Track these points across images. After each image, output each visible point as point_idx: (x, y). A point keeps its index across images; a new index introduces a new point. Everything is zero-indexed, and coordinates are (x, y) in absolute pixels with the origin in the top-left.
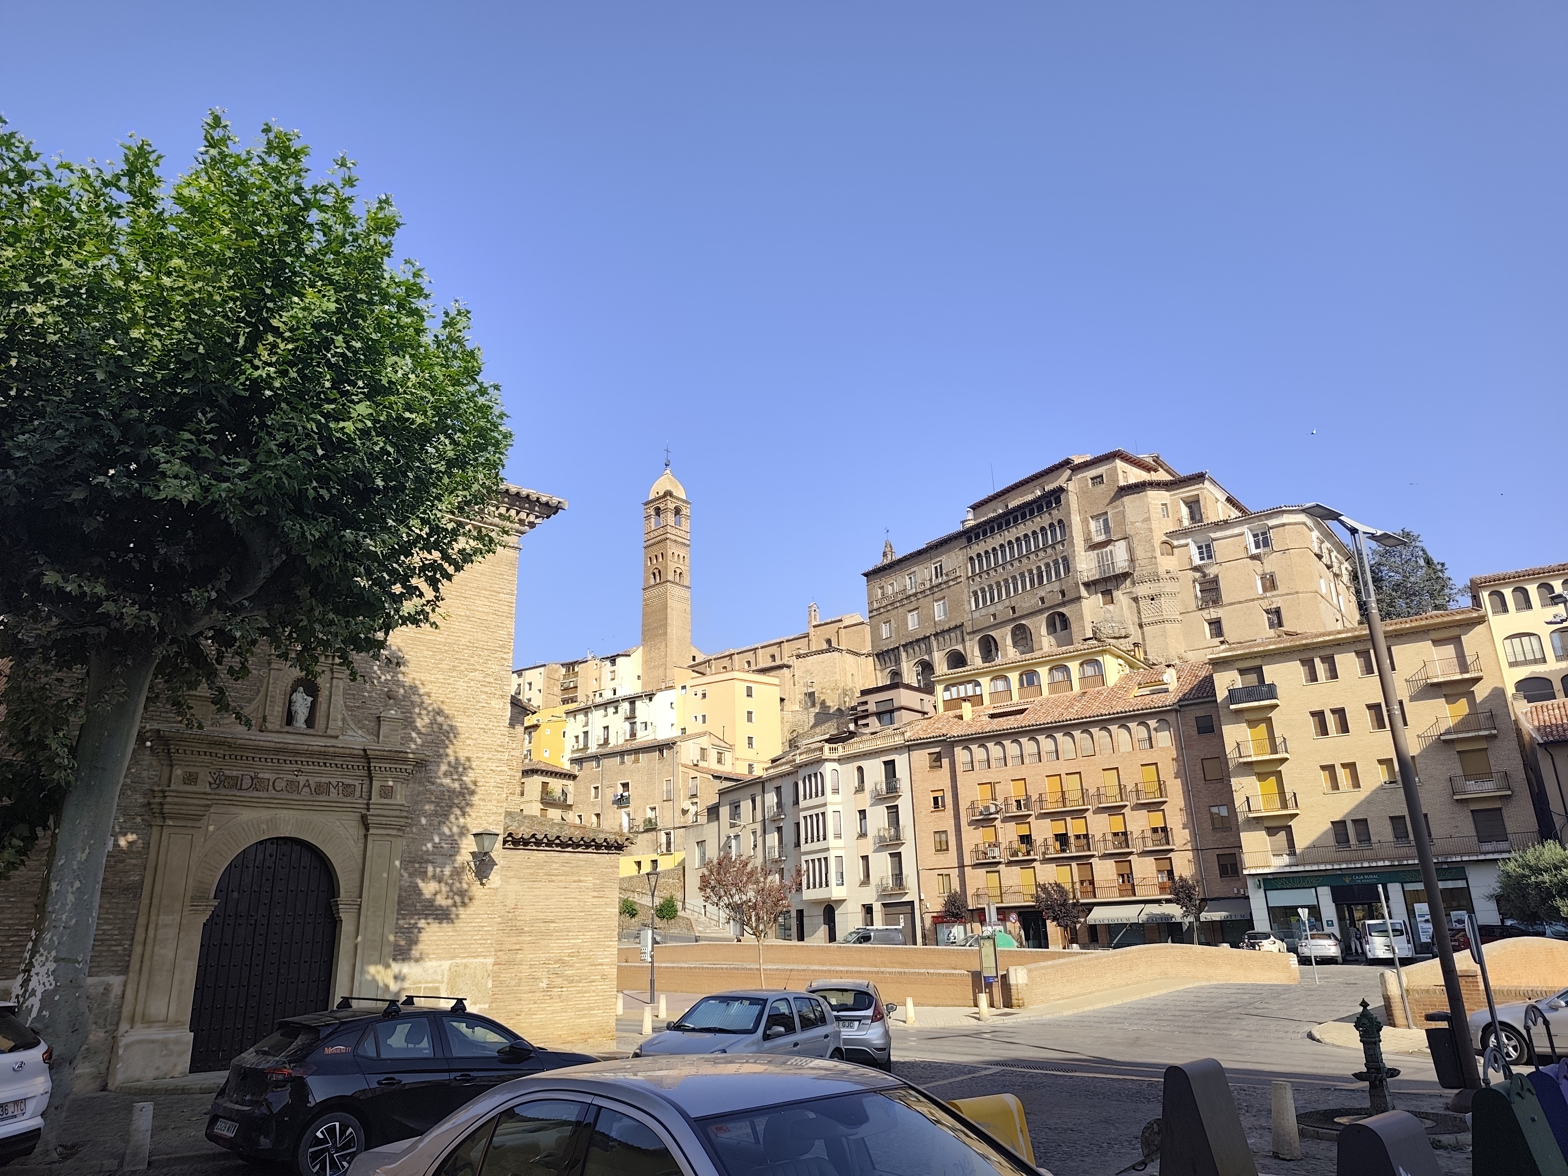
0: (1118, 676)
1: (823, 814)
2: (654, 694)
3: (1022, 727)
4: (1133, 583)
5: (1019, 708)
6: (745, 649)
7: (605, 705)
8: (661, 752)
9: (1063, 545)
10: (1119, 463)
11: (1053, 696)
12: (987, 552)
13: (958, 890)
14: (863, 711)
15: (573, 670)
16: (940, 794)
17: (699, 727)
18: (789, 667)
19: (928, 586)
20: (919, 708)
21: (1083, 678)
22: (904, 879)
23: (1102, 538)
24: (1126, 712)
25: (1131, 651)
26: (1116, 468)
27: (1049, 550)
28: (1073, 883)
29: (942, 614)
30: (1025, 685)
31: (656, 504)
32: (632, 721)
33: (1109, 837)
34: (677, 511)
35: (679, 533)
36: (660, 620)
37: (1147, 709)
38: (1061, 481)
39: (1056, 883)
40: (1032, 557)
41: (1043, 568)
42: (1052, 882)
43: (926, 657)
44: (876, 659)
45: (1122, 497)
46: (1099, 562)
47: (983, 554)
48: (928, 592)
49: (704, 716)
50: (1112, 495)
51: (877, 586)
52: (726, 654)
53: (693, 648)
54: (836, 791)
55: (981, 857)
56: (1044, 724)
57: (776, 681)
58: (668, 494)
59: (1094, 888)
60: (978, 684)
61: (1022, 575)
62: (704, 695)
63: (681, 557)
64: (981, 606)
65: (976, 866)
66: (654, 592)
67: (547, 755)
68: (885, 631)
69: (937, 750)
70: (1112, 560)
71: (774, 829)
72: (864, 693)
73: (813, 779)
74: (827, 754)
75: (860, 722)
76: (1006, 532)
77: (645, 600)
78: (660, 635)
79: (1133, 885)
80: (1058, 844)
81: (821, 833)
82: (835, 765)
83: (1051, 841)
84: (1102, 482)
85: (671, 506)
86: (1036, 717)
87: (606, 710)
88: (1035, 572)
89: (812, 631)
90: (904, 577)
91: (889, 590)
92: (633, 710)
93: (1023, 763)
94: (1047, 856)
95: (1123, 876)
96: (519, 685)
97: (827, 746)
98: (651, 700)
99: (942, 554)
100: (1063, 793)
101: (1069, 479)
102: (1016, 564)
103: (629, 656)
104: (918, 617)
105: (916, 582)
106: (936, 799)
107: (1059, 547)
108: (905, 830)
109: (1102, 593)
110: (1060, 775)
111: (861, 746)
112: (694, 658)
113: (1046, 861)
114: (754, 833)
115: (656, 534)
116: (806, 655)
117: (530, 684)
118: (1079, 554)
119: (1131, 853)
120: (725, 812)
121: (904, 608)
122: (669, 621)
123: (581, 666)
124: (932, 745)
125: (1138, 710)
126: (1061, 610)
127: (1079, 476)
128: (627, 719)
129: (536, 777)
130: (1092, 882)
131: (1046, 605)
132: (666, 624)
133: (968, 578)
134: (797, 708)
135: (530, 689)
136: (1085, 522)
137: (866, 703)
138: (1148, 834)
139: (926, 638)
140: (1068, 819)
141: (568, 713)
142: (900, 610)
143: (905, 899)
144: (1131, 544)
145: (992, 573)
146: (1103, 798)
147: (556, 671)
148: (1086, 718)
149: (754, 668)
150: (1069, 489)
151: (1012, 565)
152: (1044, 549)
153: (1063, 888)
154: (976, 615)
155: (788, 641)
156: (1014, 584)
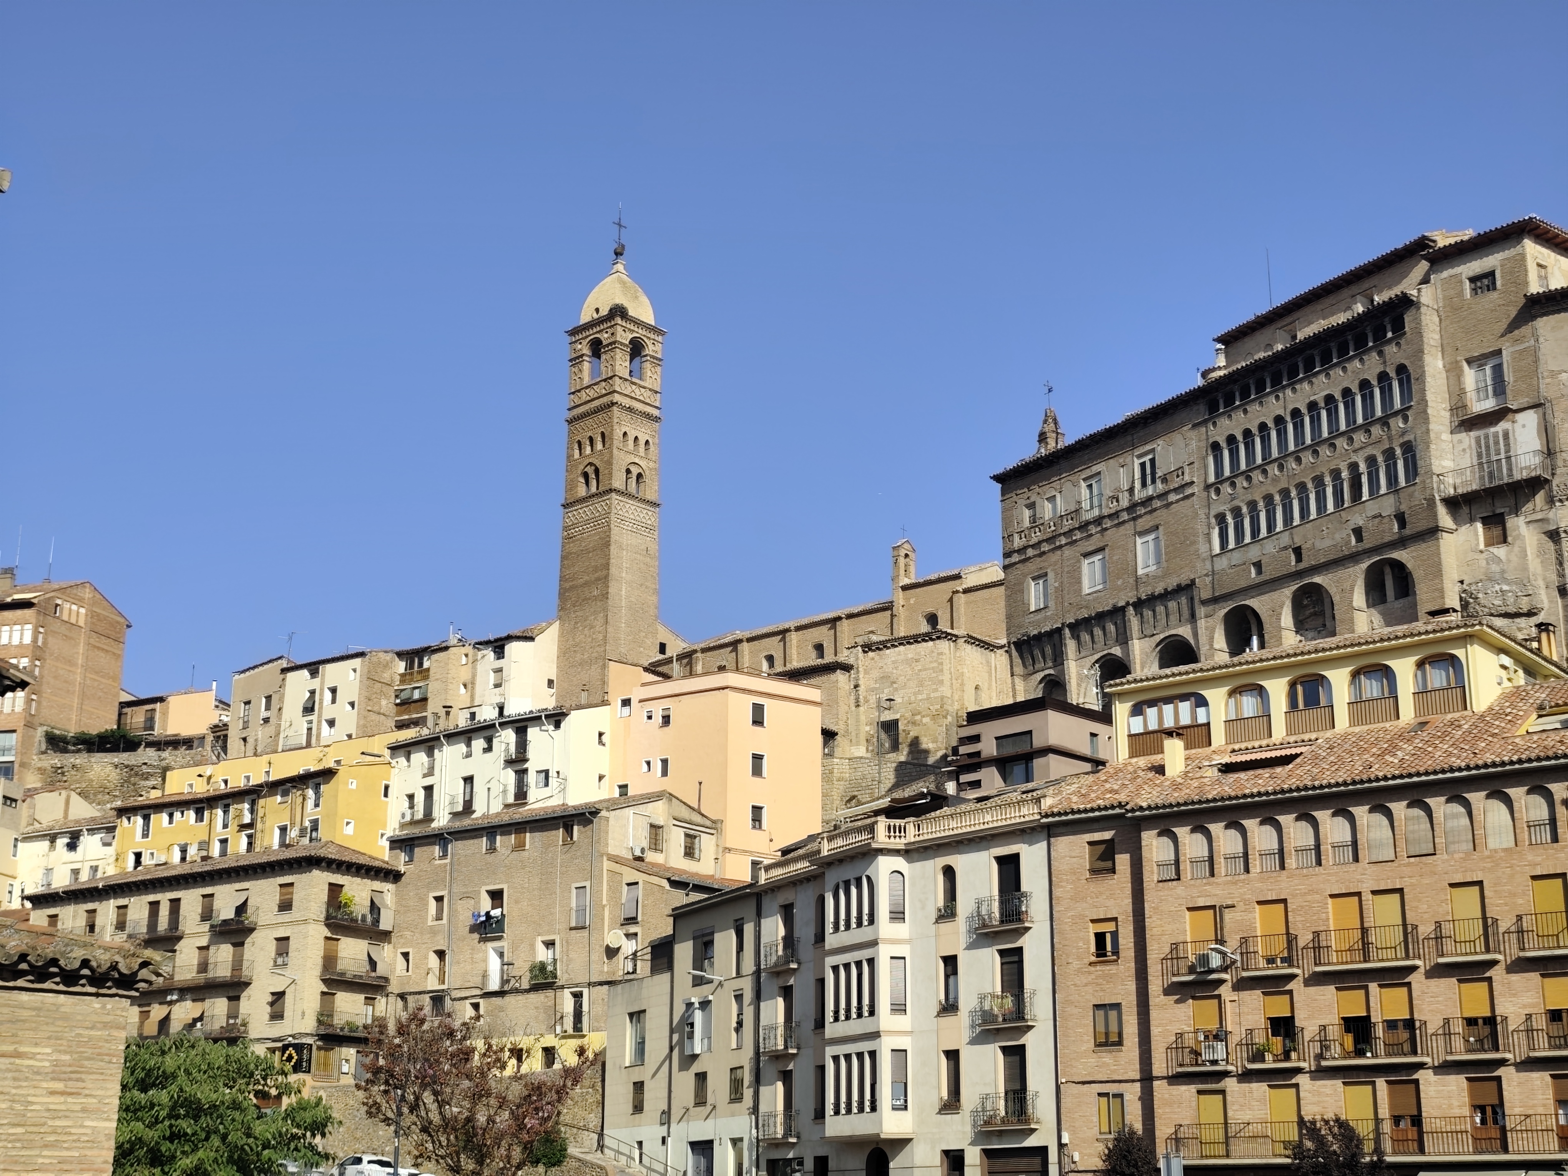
0: (1497, 691)
1: (871, 962)
2: (565, 715)
3: (1283, 791)
4: (1551, 501)
5: (1283, 753)
6: (765, 630)
7: (466, 735)
8: (569, 830)
9: (1406, 419)
10: (1531, 249)
11: (1357, 729)
12: (1247, 433)
13: (1138, 1127)
14: (970, 755)
15: (421, 664)
16: (1109, 927)
17: (654, 782)
18: (847, 668)
19: (1125, 503)
20: (1086, 751)
21: (1422, 693)
22: (1029, 1102)
23: (1489, 404)
24: (1503, 764)
25: (1532, 640)
26: (1523, 257)
27: (1376, 430)
28: (1377, 1121)
29: (1151, 561)
30: (1301, 705)
31: (592, 334)
32: (518, 768)
33: (1458, 1027)
34: (636, 349)
35: (638, 393)
36: (596, 569)
37: (1548, 758)
38: (1408, 286)
39: (1337, 1120)
40: (1342, 443)
41: (1363, 467)
42: (1329, 1115)
43: (1117, 651)
44: (1014, 653)
45: (1534, 318)
46: (1480, 456)
47: (1240, 438)
48: (1125, 516)
49: (665, 762)
50: (1513, 313)
51: (1022, 502)
52: (727, 640)
53: (661, 629)
54: (898, 915)
55: (1187, 1060)
56: (1329, 786)
57: (814, 694)
58: (618, 312)
59: (1421, 1133)
60: (1202, 702)
61: (1319, 481)
62: (666, 720)
63: (642, 442)
64: (1232, 545)
65: (1176, 1079)
66: (583, 512)
67: (349, 830)
68: (1034, 595)
69: (1107, 835)
70: (1508, 451)
71: (776, 989)
72: (975, 717)
73: (854, 891)
74: (882, 837)
75: (964, 778)
76: (1289, 392)
77: (566, 528)
78: (596, 598)
79: (1503, 1130)
80: (1349, 1040)
81: (866, 1001)
82: (899, 863)
83: (1335, 1032)
84: (1492, 287)
85: (625, 337)
86: (1315, 770)
87: (469, 745)
88: (1345, 474)
89: (900, 598)
90: (1076, 485)
91: (1047, 511)
92: (522, 744)
93: (1283, 867)
94: (1324, 1063)
95: (1482, 1109)
96: (313, 692)
97: (882, 823)
98: (557, 725)
99: (1156, 436)
100: (1364, 931)
101: (1425, 281)
102: (1307, 458)
103: (532, 639)
104: (1104, 567)
105: (1101, 494)
106: (1100, 938)
107: (1398, 423)
108: (1036, 999)
109: (1486, 521)
110: (1359, 894)
111: (953, 824)
112: (663, 648)
113: (1322, 1073)
114: (739, 998)
115: (592, 393)
116: (882, 646)
117: (334, 691)
118: (1438, 437)
119: (1503, 1062)
120: (684, 952)
121: (1074, 548)
122: (613, 570)
123: (435, 657)
124: (1096, 826)
125: (1530, 760)
126: (1396, 555)
127: (1445, 274)
128: (509, 762)
129: (316, 873)
130: (1417, 1121)
131: (1367, 544)
132: (607, 577)
133: (1208, 487)
134: (861, 751)
135: (334, 701)
136: (1453, 371)
137: (976, 739)
138: (1541, 1022)
139: (1117, 612)
140: (1373, 987)
141: (395, 749)
142: (1067, 552)
143: (1031, 1142)
144: (1549, 417)
145: (1257, 476)
146: (1448, 945)
147: (387, 666)
148: (1418, 774)
149: (779, 668)
150: (1424, 300)
151: (1299, 460)
152: (1366, 428)
153: (1352, 1130)
154: (1222, 564)
155: (850, 616)
156: (1301, 500)
